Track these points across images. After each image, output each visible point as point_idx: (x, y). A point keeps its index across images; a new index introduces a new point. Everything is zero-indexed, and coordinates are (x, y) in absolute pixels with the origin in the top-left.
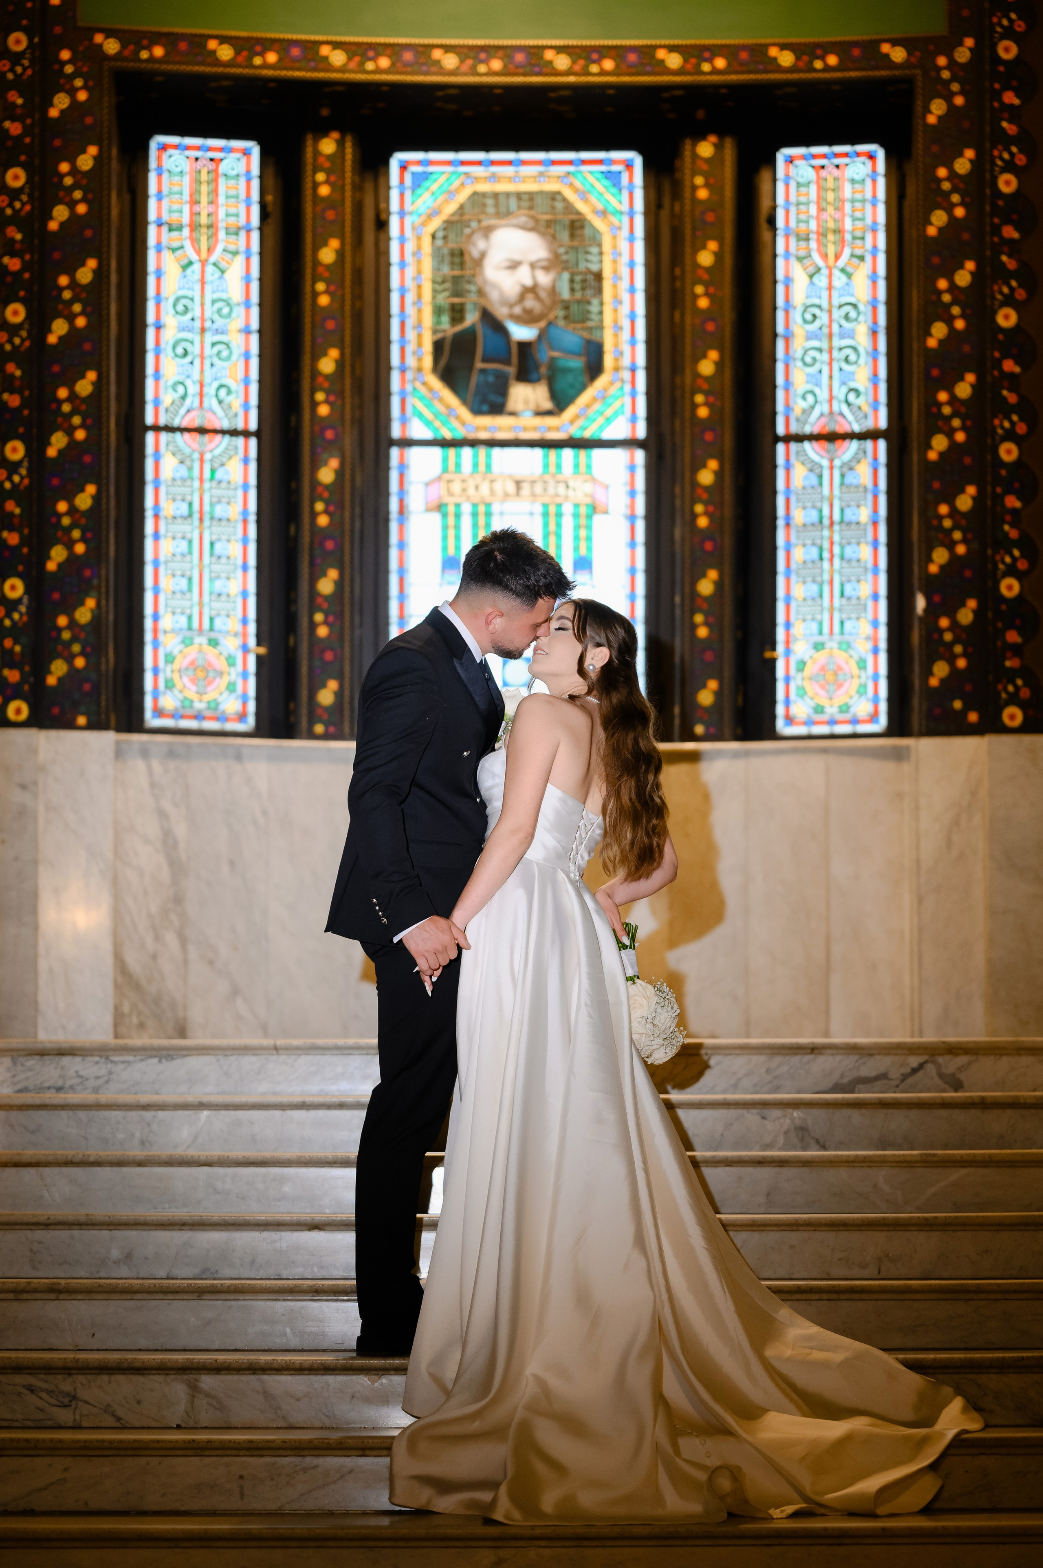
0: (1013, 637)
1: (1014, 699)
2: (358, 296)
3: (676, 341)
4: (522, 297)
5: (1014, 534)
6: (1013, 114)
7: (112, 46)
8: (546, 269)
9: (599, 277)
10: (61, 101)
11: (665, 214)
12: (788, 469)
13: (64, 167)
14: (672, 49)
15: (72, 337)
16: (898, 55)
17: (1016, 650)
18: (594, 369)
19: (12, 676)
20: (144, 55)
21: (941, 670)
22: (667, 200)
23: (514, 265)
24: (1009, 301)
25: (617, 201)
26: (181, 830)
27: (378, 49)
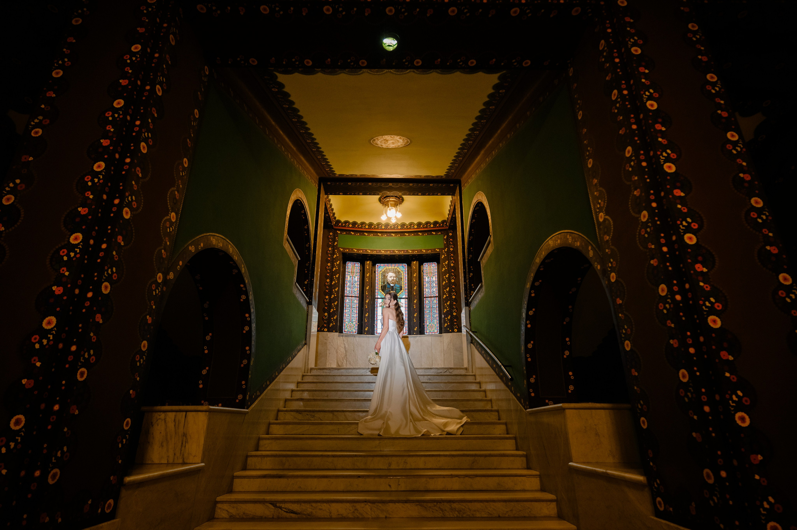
0: (455, 320)
1: (456, 328)
2: (372, 280)
3: (411, 285)
4: (392, 281)
5: (455, 307)
6: (452, 257)
7: (342, 250)
8: (395, 277)
9: (402, 278)
10: (335, 256)
11: (410, 271)
12: (426, 301)
13: (335, 263)
14: (410, 250)
15: (335, 283)
16: (438, 250)
17: (456, 322)
18: (401, 289)
19: (325, 325)
20: (346, 251)
21: (446, 325)
22: (410, 269)
23: (391, 277)
24: (453, 279)
25: (403, 269)
26: (347, 346)
27: (374, 250)
